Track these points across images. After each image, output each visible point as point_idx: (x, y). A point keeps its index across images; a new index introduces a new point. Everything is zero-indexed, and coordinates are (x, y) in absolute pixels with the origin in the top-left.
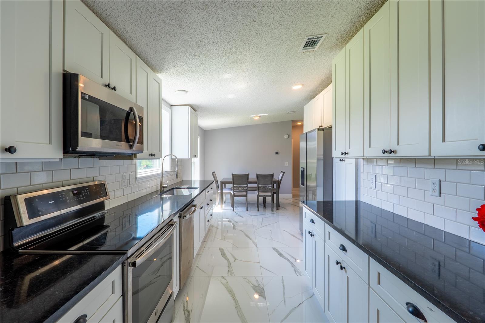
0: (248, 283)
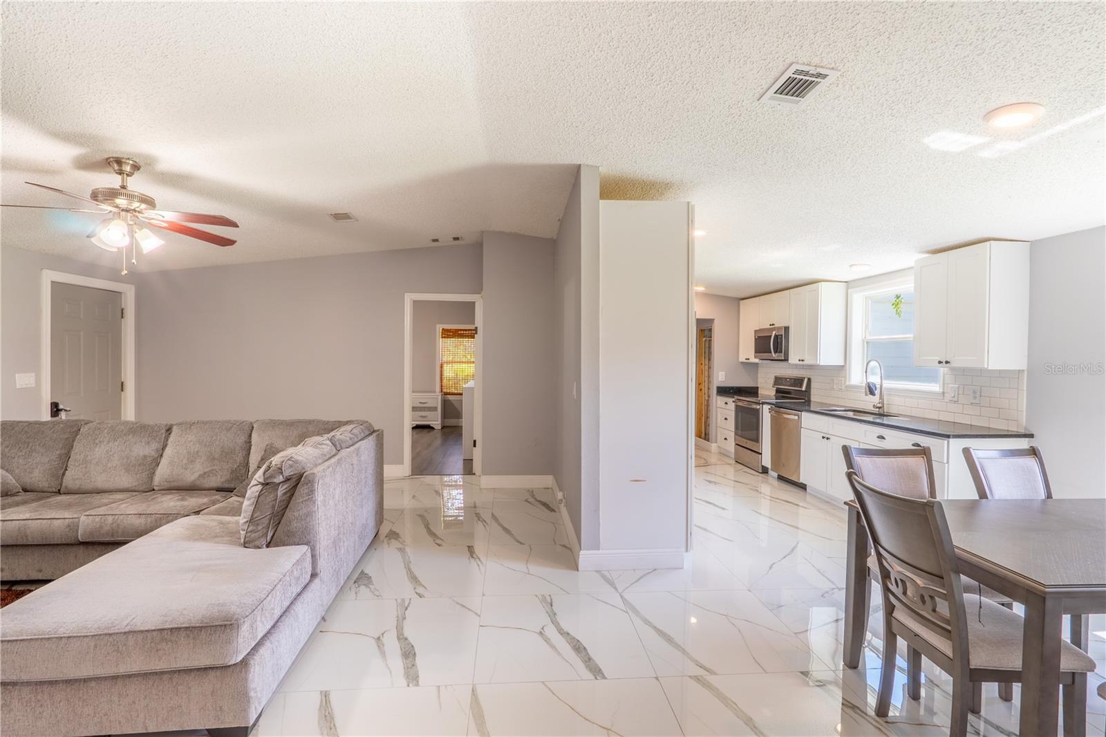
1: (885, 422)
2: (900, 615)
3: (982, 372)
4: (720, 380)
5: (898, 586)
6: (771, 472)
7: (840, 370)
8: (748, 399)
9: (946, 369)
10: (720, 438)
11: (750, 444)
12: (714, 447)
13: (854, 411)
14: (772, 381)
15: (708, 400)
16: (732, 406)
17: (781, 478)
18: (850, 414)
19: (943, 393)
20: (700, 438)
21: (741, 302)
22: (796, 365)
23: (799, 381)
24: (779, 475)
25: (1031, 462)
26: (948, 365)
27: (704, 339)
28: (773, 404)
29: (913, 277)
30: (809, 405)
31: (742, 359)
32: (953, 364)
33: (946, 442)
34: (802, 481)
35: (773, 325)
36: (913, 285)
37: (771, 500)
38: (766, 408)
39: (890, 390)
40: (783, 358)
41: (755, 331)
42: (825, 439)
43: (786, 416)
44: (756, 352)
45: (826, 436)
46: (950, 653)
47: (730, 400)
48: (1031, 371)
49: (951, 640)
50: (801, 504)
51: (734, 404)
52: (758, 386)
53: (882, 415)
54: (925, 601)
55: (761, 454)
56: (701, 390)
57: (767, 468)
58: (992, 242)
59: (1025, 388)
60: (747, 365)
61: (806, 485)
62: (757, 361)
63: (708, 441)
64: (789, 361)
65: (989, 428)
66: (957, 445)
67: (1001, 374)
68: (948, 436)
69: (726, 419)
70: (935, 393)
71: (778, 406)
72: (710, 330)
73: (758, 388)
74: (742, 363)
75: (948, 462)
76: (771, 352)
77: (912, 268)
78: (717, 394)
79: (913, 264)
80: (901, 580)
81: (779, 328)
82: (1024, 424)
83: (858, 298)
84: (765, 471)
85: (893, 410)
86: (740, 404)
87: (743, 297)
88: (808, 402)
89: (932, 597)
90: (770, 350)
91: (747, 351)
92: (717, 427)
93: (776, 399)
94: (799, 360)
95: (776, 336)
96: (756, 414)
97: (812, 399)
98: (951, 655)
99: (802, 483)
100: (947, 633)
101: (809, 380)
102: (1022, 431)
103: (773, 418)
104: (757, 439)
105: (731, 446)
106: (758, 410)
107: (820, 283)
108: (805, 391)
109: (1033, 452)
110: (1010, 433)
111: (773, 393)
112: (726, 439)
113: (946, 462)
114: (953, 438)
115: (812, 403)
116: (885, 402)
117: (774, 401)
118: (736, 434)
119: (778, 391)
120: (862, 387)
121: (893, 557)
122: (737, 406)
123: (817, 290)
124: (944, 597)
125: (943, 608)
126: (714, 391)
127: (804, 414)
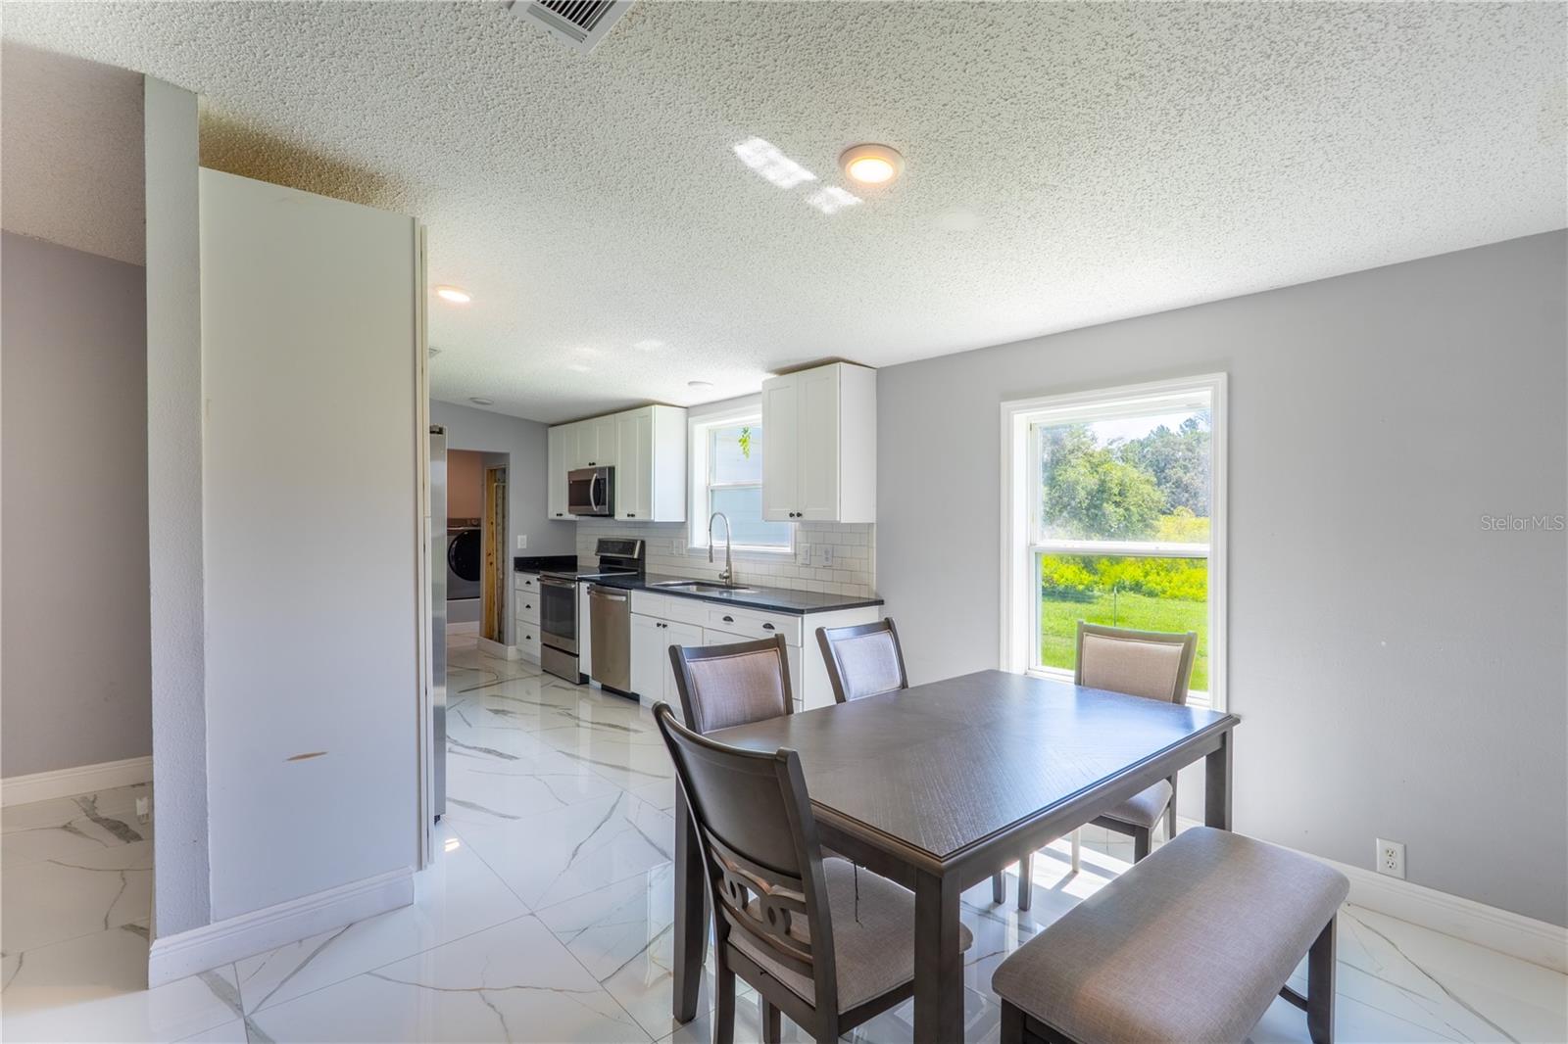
1: (733, 598)
2: (738, 938)
3: (835, 526)
4: (519, 547)
5: (735, 896)
6: (592, 682)
7: (679, 529)
8: (559, 575)
9: (797, 524)
10: (521, 635)
11: (562, 643)
12: (511, 652)
13: (697, 584)
14: (595, 547)
15: (503, 579)
16: (536, 586)
17: (606, 689)
18: (693, 589)
19: (795, 554)
20: (491, 639)
21: (550, 430)
22: (626, 522)
23: (629, 546)
24: (603, 685)
25: (885, 638)
26: (799, 518)
27: (495, 484)
28: (593, 581)
29: (761, 405)
30: (643, 579)
31: (552, 515)
32: (805, 517)
33: (800, 619)
34: (633, 689)
35: (594, 464)
36: (760, 416)
37: (592, 729)
38: (584, 586)
39: (736, 552)
40: (607, 513)
41: (569, 473)
42: (661, 627)
43: (610, 597)
44: (571, 504)
45: (662, 622)
46: (812, 999)
47: (533, 578)
48: (881, 523)
49: (813, 979)
50: (633, 726)
51: (539, 583)
52: (578, 554)
53: (729, 587)
54: (775, 917)
55: (578, 656)
56: (491, 564)
57: (588, 676)
58: (842, 363)
59: (875, 545)
60: (559, 523)
61: (638, 695)
62: (572, 517)
63: (503, 643)
64: (616, 518)
65: (841, 596)
66: (812, 622)
67: (853, 528)
68: (802, 612)
69: (528, 607)
70: (785, 555)
71: (601, 583)
72: (504, 471)
73: (576, 557)
74: (553, 521)
75: (802, 646)
76: (591, 505)
77: (760, 393)
78: (515, 570)
79: (759, 388)
80: (739, 885)
81: (602, 470)
82: (875, 588)
83: (701, 430)
84: (584, 680)
85: (743, 580)
86: (548, 582)
87: (552, 421)
88: (641, 576)
89: (783, 911)
90: (590, 500)
91: (559, 502)
92: (515, 620)
93: (601, 572)
94: (629, 515)
95: (597, 480)
96: (570, 597)
97: (647, 570)
98: (813, 1004)
99: (633, 693)
100: (806, 968)
101: (643, 543)
102: (873, 597)
103: (593, 601)
104: (572, 634)
105: (535, 648)
106: (573, 590)
107: (653, 407)
108: (638, 559)
109: (888, 625)
110: (862, 601)
111: (596, 562)
112: (528, 637)
113: (800, 645)
114: (808, 613)
115: (647, 577)
116: (733, 570)
117: (597, 576)
118: (544, 628)
119: (603, 560)
120: (705, 550)
121: (730, 851)
122: (544, 588)
123: (648, 417)
124: (802, 907)
125: (801, 925)
126: (511, 564)
127: (634, 593)
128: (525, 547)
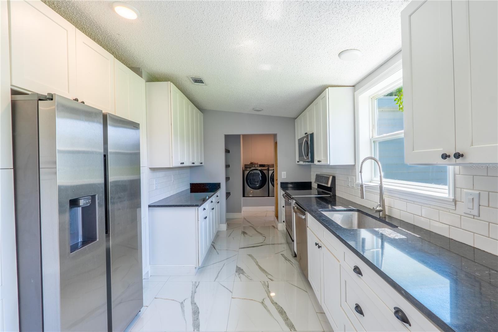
0: (248, 276)
128: (285, 177)
